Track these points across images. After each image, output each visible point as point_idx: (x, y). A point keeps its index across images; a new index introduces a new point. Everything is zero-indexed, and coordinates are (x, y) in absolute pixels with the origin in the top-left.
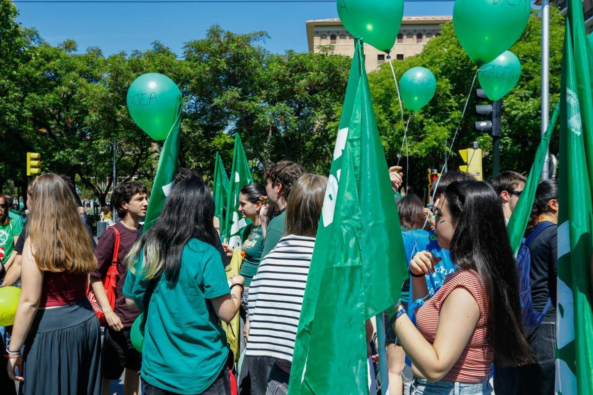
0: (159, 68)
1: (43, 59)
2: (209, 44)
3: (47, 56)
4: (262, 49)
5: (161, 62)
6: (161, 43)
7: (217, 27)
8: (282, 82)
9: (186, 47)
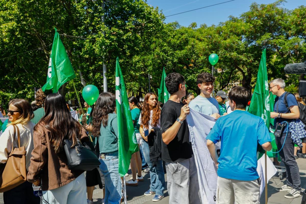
0: (230, 30)
1: (180, 35)
2: (253, 13)
3: (182, 33)
4: (284, 9)
5: (231, 26)
6: (233, 16)
7: (254, 3)
8: (297, 25)
9: (241, 17)
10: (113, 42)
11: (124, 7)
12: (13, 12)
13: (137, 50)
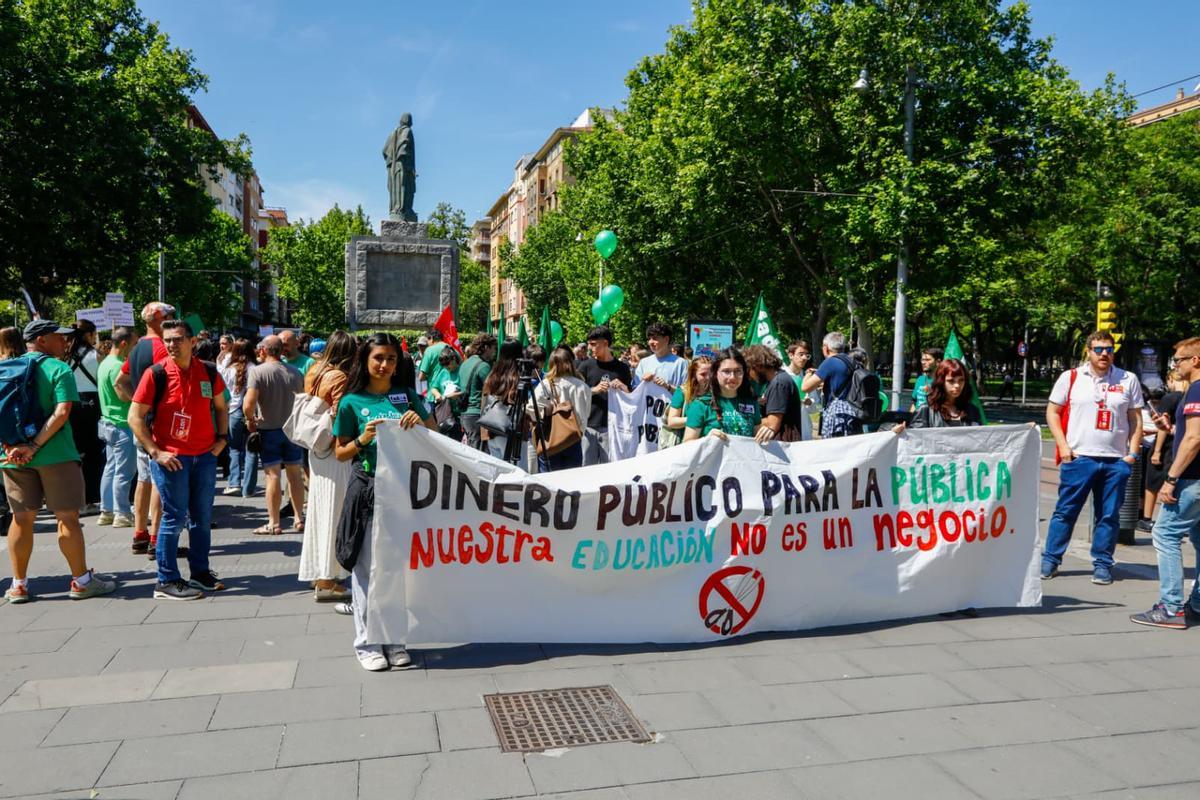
10: (919, 200)
11: (964, 98)
12: (701, 138)
13: (998, 217)
